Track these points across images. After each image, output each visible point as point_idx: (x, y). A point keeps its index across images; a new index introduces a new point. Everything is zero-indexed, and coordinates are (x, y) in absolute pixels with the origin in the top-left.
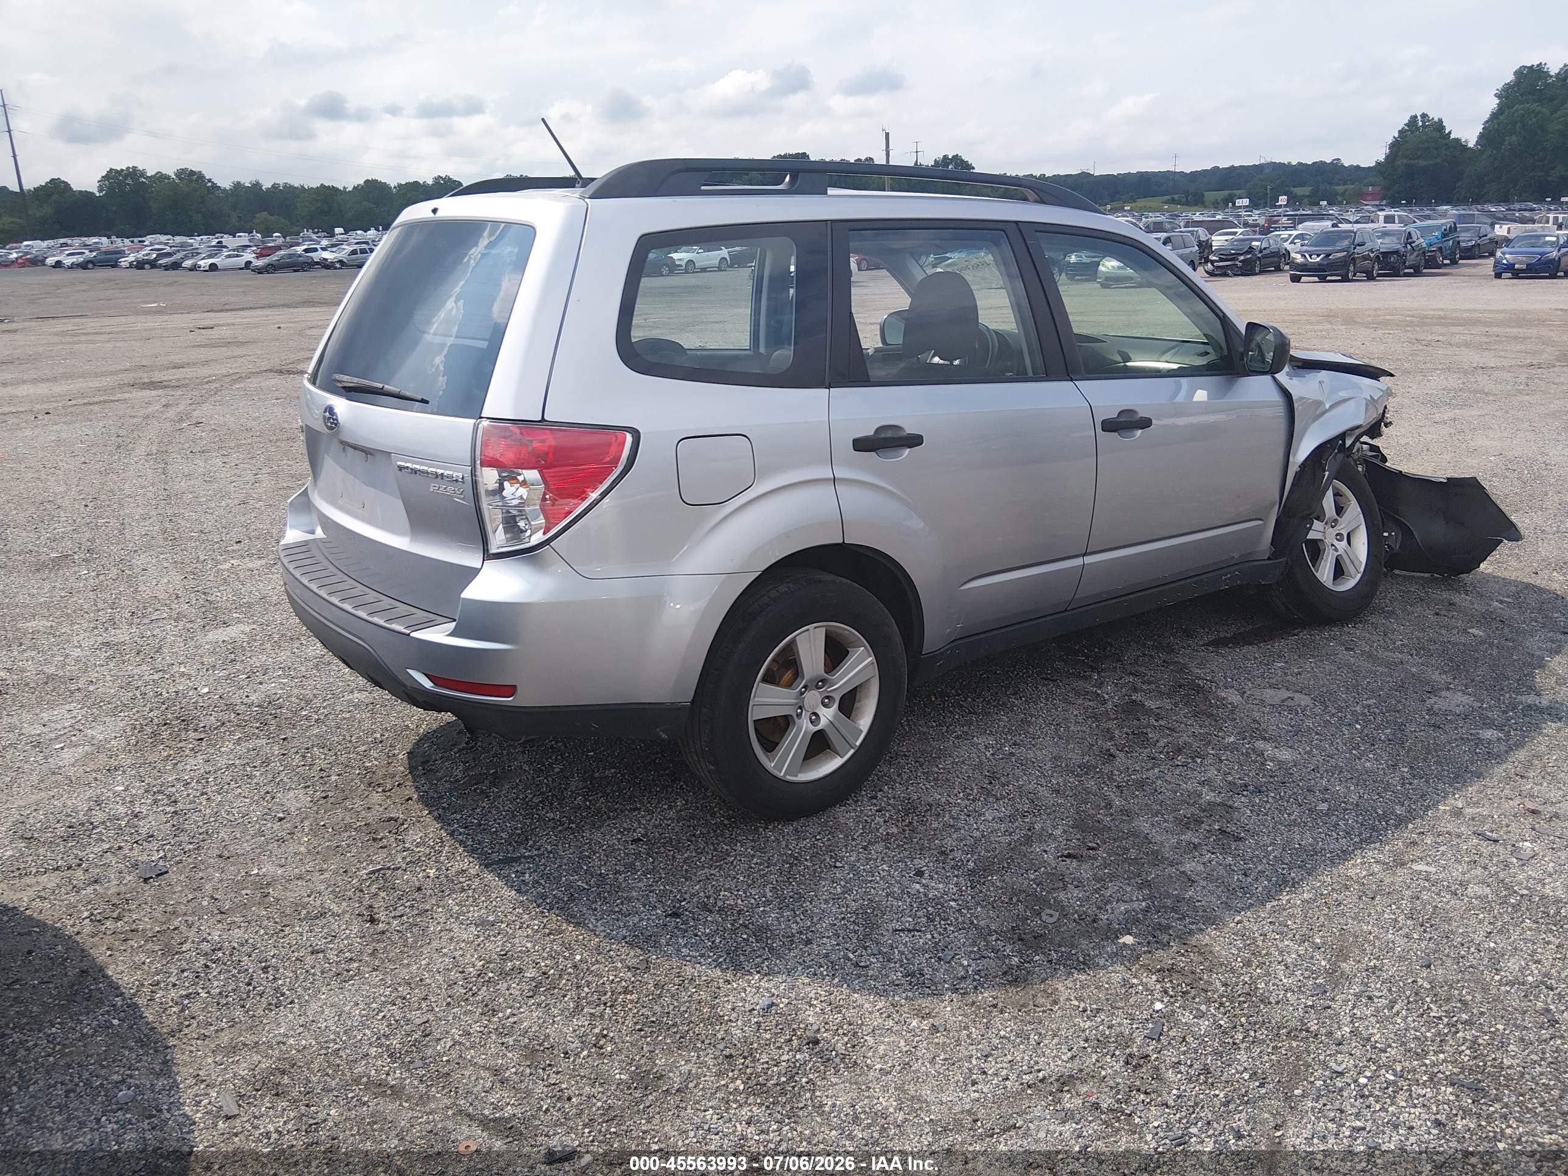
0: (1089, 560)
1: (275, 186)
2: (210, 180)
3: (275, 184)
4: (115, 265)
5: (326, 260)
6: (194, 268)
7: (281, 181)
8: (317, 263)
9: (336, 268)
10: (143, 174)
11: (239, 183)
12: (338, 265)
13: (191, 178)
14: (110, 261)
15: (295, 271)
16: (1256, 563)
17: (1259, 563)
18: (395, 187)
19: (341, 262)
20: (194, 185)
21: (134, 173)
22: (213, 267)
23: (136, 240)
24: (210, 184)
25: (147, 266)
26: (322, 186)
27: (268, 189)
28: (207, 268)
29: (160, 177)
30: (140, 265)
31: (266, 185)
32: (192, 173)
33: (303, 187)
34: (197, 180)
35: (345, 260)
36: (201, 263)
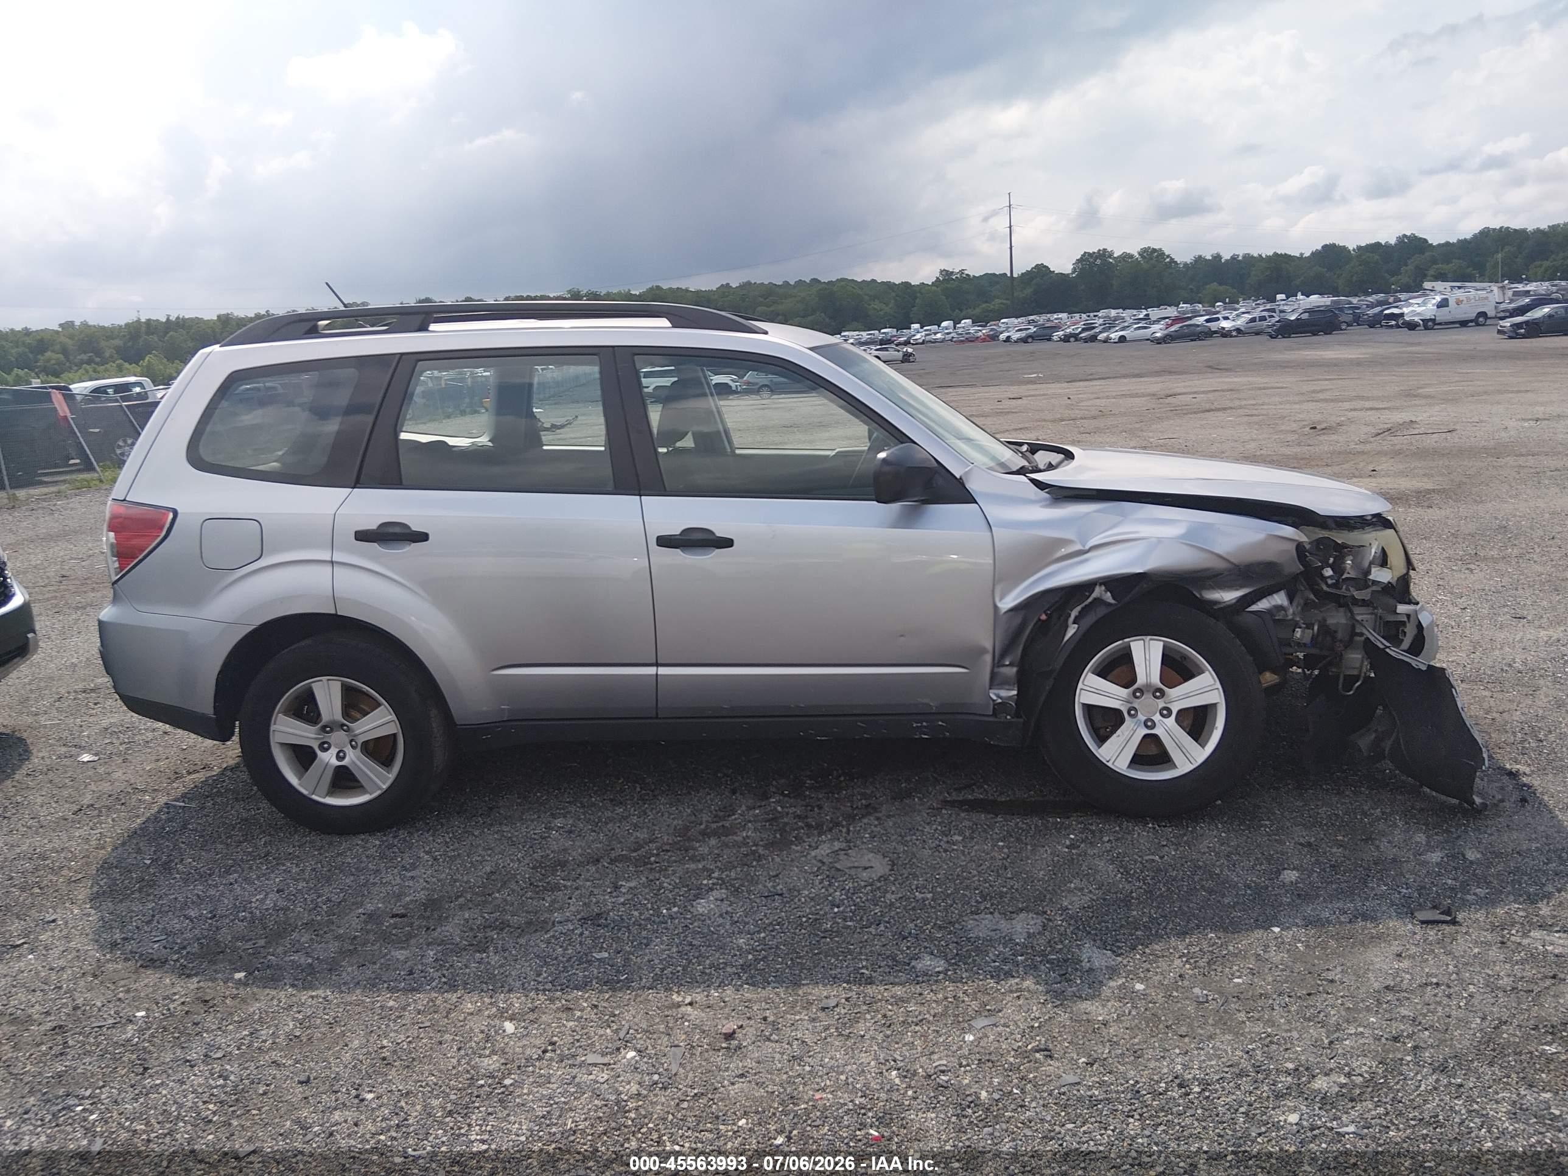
0: (663, 671)
1: (1234, 258)
2: (1168, 256)
3: (1234, 255)
4: (1049, 340)
5: (1223, 328)
6: (1106, 341)
7: (1241, 252)
8: (1215, 332)
9: (1231, 336)
10: (1111, 255)
11: (1200, 257)
12: (1234, 333)
13: (1154, 256)
14: (1044, 335)
15: (1192, 340)
16: (971, 717)
17: (978, 718)
18: (1354, 250)
19: (1238, 330)
20: (1153, 262)
21: (1103, 254)
22: (1122, 339)
23: (1092, 314)
24: (1168, 260)
25: (1072, 339)
26: (1276, 254)
27: (1226, 260)
28: (1116, 340)
29: (1126, 257)
30: (1066, 339)
31: (1226, 256)
32: (1154, 250)
33: (1260, 256)
34: (1157, 257)
35: (1242, 328)
36: (1113, 336)
